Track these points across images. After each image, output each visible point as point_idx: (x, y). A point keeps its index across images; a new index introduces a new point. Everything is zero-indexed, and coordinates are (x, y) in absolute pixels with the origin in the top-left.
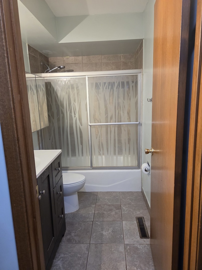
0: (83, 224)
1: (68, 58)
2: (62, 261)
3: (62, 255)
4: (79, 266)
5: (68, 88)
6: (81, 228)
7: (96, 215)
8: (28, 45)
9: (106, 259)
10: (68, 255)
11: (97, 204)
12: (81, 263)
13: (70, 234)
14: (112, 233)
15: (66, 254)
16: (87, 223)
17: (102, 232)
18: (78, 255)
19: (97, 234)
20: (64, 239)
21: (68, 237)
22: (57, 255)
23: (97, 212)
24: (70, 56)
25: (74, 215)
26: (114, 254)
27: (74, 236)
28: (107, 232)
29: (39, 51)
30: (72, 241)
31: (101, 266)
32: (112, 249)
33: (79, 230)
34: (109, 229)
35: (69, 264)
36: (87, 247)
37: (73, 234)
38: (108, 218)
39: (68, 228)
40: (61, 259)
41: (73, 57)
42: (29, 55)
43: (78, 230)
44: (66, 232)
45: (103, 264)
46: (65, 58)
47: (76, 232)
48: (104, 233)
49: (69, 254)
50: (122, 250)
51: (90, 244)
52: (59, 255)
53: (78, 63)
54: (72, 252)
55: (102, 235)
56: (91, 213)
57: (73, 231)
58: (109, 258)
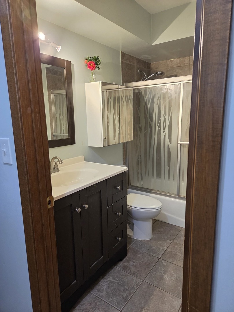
0: (147, 257)
1: (172, 61)
2: (109, 284)
3: (111, 279)
4: (122, 297)
5: (159, 98)
6: (142, 261)
7: (167, 253)
8: (122, 52)
9: (152, 306)
10: (116, 282)
11: (174, 241)
12: (124, 295)
13: (129, 261)
14: (175, 281)
15: (115, 280)
16: (152, 258)
17: (164, 274)
18: (126, 286)
19: (156, 274)
20: (121, 264)
21: (126, 264)
22: (107, 276)
23: (170, 250)
24: (175, 59)
25: (143, 244)
26: (164, 305)
27: (132, 265)
28: (170, 277)
29: (137, 57)
30: (127, 269)
31: (143, 310)
32: (165, 298)
33: (140, 261)
34: (173, 275)
35: (112, 290)
36: (139, 282)
37: (131, 263)
38: (179, 262)
39: (129, 255)
40: (108, 282)
41: (178, 59)
42: (122, 63)
43: (138, 261)
44: (127, 258)
45: (146, 309)
46: (168, 62)
47: (136, 262)
48: (166, 277)
49: (118, 281)
50: (176, 306)
51: (143, 281)
52: (109, 278)
53: (183, 66)
54: (121, 280)
55: (162, 278)
56: (162, 248)
57: (133, 260)
58: (157, 306)
